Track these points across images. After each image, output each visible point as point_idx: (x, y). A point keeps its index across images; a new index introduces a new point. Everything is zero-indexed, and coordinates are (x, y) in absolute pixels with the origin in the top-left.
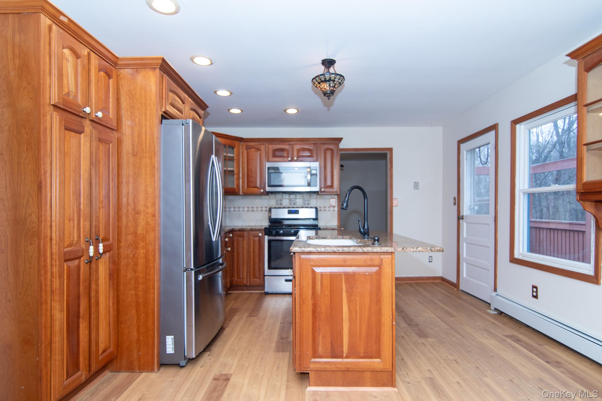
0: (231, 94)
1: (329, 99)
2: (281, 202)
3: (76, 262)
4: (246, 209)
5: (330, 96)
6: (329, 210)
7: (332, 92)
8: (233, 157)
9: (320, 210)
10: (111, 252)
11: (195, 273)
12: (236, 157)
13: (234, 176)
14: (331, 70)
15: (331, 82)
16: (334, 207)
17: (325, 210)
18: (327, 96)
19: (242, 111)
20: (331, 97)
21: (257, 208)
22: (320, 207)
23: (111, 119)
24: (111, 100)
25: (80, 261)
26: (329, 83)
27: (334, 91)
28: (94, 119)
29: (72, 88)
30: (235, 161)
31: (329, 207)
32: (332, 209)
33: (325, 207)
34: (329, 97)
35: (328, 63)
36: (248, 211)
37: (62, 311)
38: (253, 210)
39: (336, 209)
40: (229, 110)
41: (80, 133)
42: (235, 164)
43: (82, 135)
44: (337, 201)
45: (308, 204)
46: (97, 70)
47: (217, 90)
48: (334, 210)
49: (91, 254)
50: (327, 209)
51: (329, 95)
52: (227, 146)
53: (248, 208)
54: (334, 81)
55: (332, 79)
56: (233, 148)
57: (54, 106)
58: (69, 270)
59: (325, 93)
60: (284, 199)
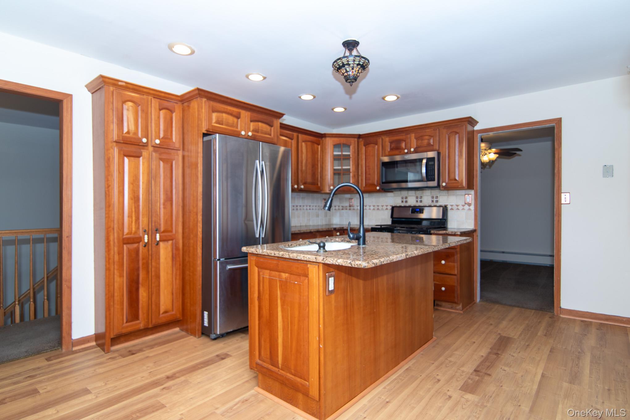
0: (314, 97)
1: (351, 85)
2: (406, 200)
3: (135, 245)
4: (372, 208)
5: (353, 82)
6: (463, 209)
7: (355, 79)
8: (349, 155)
9: (452, 209)
10: (174, 241)
11: (221, 263)
12: (352, 155)
13: (350, 174)
14: (354, 53)
15: (346, 66)
16: (469, 205)
17: (458, 209)
18: (349, 82)
19: (345, 109)
20: (353, 83)
21: (382, 206)
22: (452, 206)
23: (174, 143)
24: (174, 129)
25: (139, 245)
26: (344, 68)
27: (358, 76)
28: (155, 146)
29: (132, 128)
30: (351, 159)
31: (463, 206)
32: (467, 207)
33: (457, 206)
34: (351, 83)
35: (350, 45)
36: (374, 209)
37: (121, 276)
38: (378, 209)
39: (472, 207)
40: (333, 109)
41: (139, 157)
42: (351, 162)
43: (141, 158)
44: (473, 198)
45: (437, 201)
46: (158, 110)
47: (300, 96)
48: (470, 209)
49: (146, 241)
50: (460, 207)
51: (351, 80)
52: (342, 145)
53: (374, 206)
54: (349, 65)
56: (349, 146)
57: (116, 142)
58: (129, 251)
59: (347, 79)
60: (410, 196)
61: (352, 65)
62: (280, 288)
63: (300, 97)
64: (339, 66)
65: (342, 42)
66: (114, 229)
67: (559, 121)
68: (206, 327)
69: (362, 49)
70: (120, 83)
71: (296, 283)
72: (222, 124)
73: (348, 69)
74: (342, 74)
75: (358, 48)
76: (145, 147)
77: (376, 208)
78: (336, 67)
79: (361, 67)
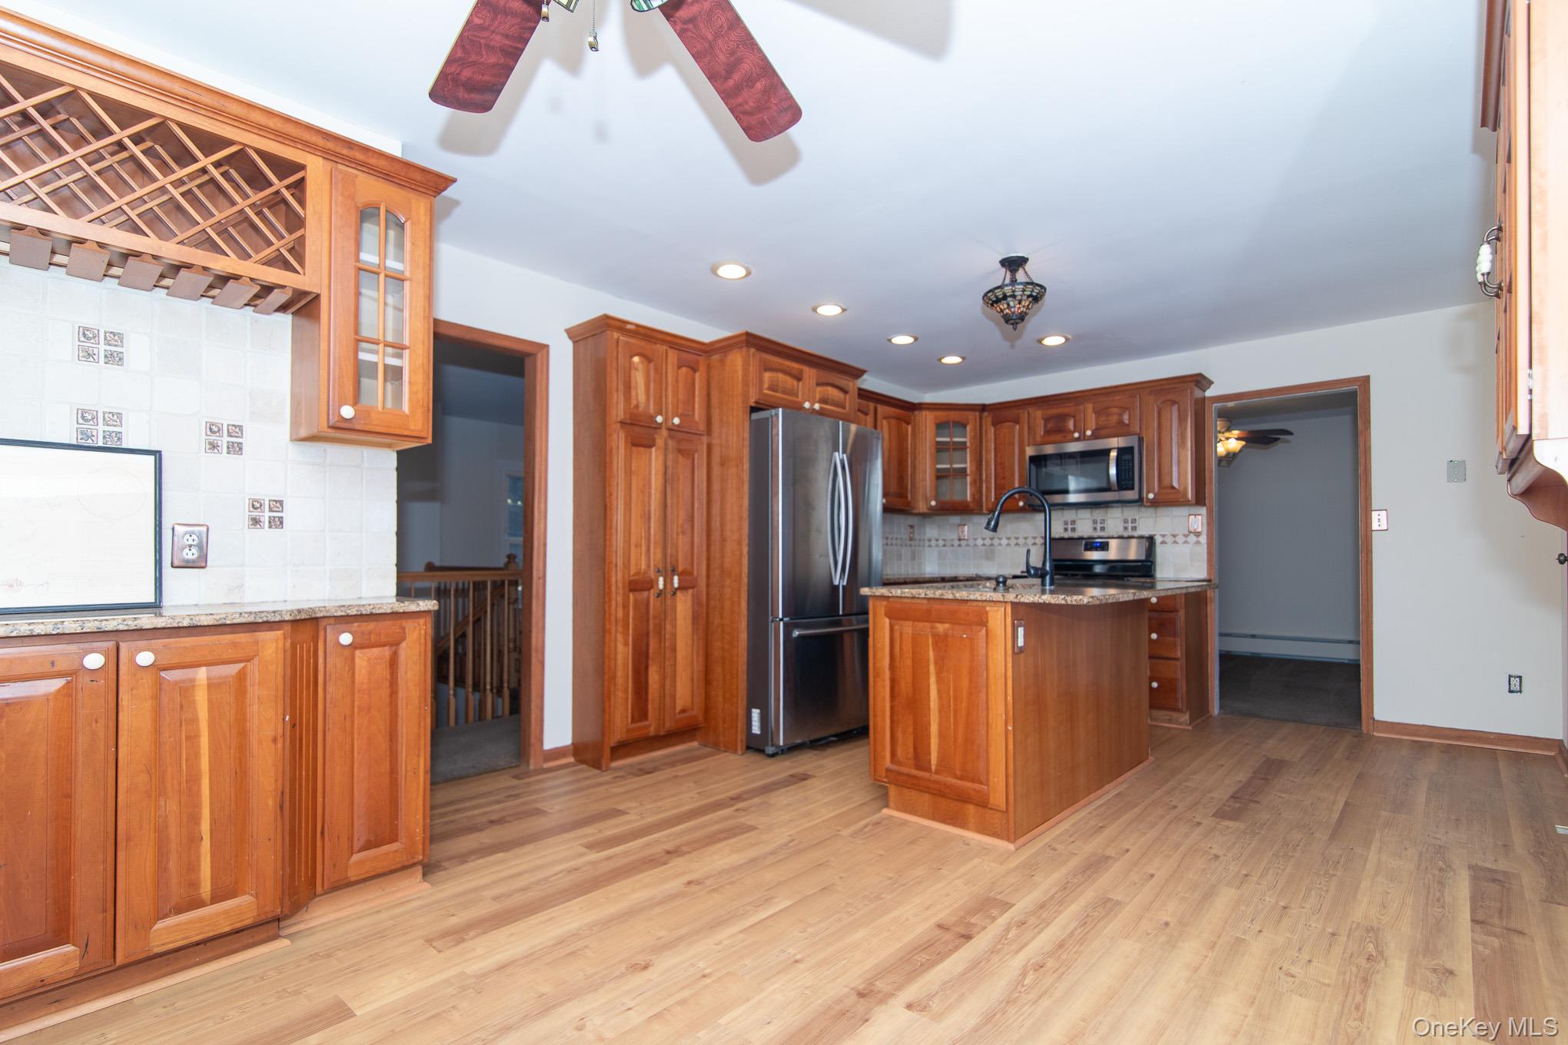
0: (916, 339)
1: (1015, 329)
2: (1073, 526)
3: (645, 594)
5: (1017, 323)
6: (1186, 542)
7: (1022, 317)
8: (965, 443)
9: (1163, 543)
10: (695, 589)
11: (785, 625)
12: (970, 443)
13: (966, 478)
14: (1020, 276)
15: (1009, 299)
16: (1198, 534)
17: (1175, 542)
18: (1012, 324)
19: (963, 358)
20: (1018, 325)
21: (1026, 538)
22: (1163, 536)
23: (697, 423)
24: (697, 399)
25: (649, 593)
26: (1006, 301)
27: (1026, 314)
28: (672, 428)
29: (642, 398)
30: (968, 450)
31: (1186, 536)
32: (1192, 538)
33: (1174, 536)
34: (1015, 324)
35: (1013, 264)
36: (1008, 545)
37: (626, 644)
38: (1017, 544)
39: (1203, 539)
40: (940, 360)
41: (651, 447)
42: (968, 456)
43: (653, 449)
44: (1205, 521)
45: (1134, 528)
46: (676, 368)
47: (889, 338)
48: (1198, 542)
49: (661, 586)
50: (1180, 539)
51: (1015, 321)
52: (951, 424)
53: (1009, 539)
54: (1014, 296)
55: (1008, 294)
56: (964, 426)
57: (622, 423)
58: (636, 602)
59: (1007, 319)
60: (1080, 519)
61: (1019, 298)
62: (933, 646)
63: (890, 340)
64: (994, 299)
65: (1001, 259)
66: (616, 565)
67: (1365, 381)
68: (755, 735)
69: (1034, 270)
70: (629, 327)
71: (965, 636)
72: (777, 391)
73: (1012, 304)
74: (999, 310)
75: (1028, 267)
76: (658, 430)
77: (1013, 542)
78: (990, 300)
79: (1033, 300)
